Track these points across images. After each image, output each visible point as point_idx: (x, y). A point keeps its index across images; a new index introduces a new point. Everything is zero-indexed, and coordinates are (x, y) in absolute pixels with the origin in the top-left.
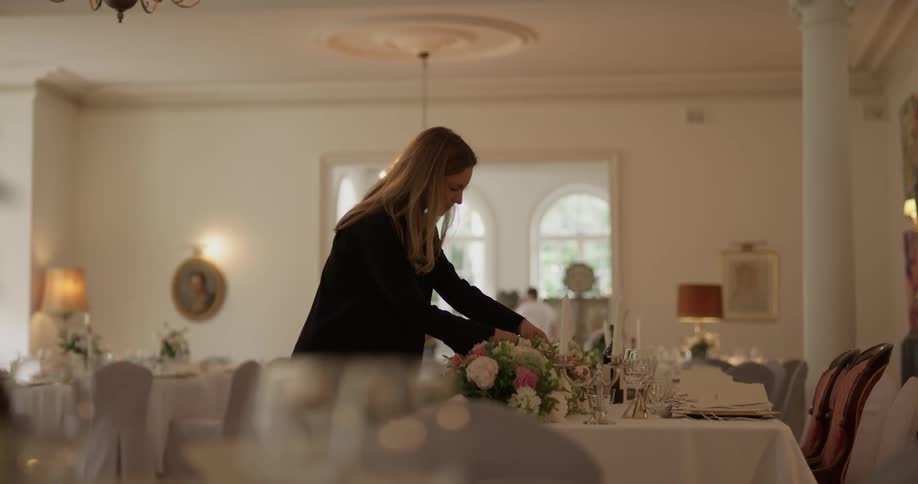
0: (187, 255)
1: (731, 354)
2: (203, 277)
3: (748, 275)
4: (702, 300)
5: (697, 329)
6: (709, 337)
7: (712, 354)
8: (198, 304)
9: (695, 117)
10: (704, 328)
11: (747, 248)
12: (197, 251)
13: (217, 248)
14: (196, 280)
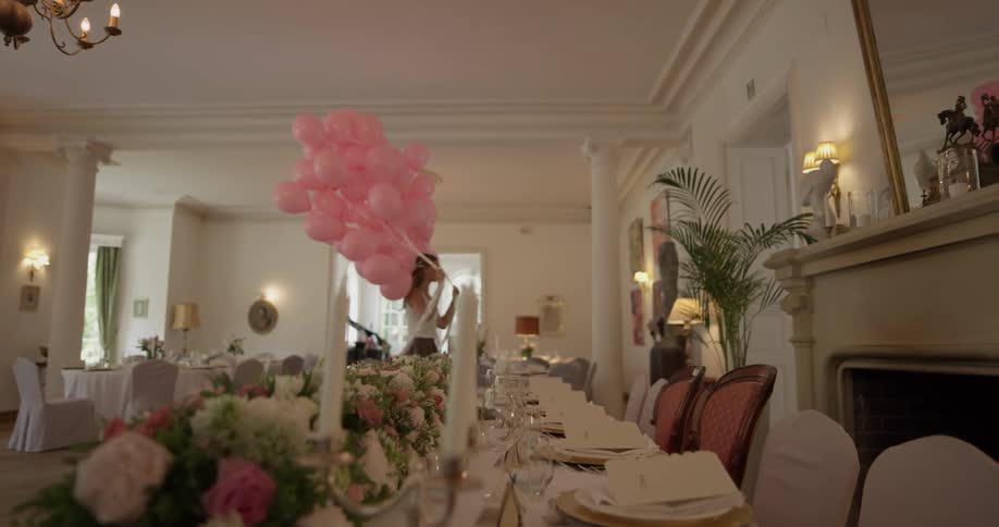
0: (258, 298)
1: (544, 354)
2: (265, 310)
3: (552, 313)
4: (529, 325)
5: (526, 341)
6: (532, 345)
7: (534, 356)
8: (262, 324)
9: (524, 231)
10: (528, 340)
11: (551, 298)
12: (263, 296)
13: (273, 295)
14: (261, 311)
